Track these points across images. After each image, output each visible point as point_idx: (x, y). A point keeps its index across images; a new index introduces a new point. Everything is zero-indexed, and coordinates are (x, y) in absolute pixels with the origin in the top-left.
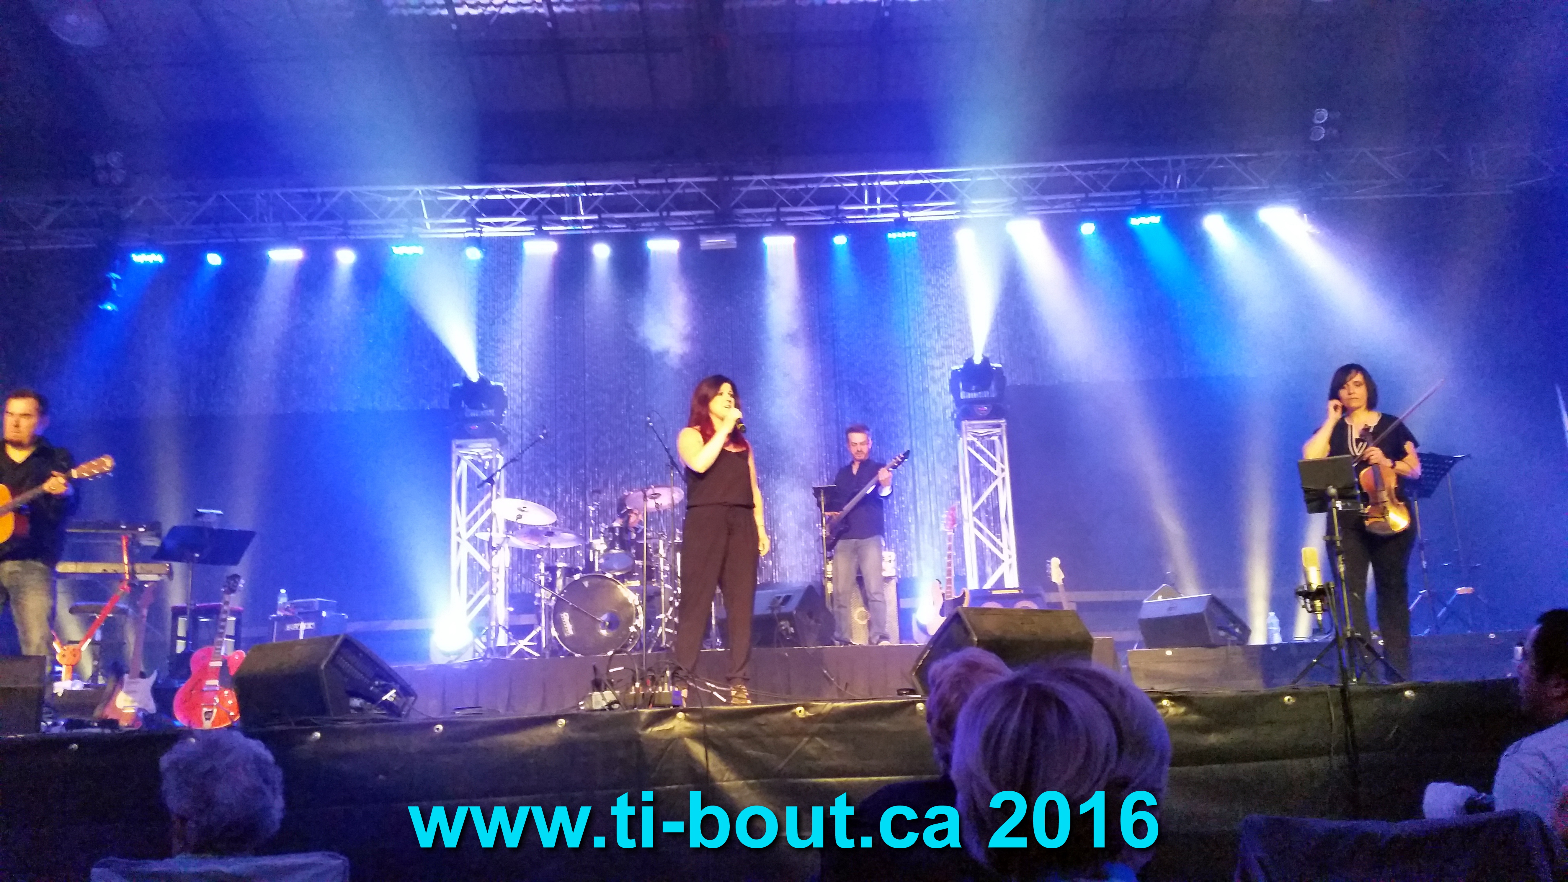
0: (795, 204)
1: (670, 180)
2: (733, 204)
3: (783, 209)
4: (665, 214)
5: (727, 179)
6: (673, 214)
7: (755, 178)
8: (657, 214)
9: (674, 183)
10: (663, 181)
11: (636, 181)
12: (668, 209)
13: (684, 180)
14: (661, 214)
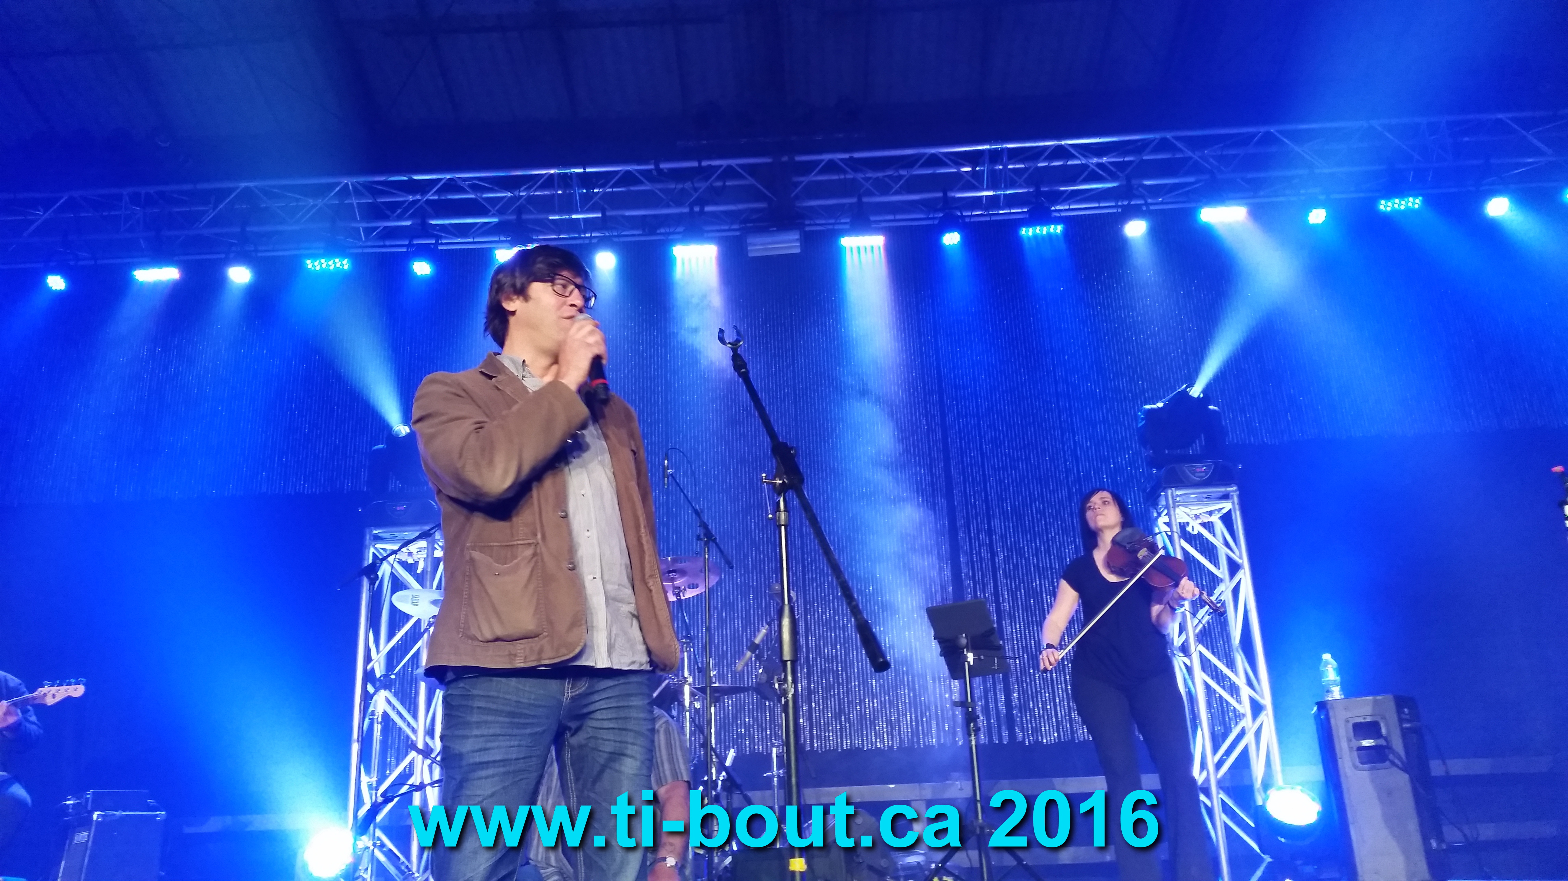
0: (885, 193)
1: (705, 163)
2: (793, 195)
3: (865, 200)
4: (697, 209)
5: (785, 159)
6: (708, 209)
7: (827, 157)
8: (686, 210)
9: (710, 166)
10: (695, 164)
11: (657, 165)
12: (702, 202)
13: (724, 163)
14: (691, 209)
